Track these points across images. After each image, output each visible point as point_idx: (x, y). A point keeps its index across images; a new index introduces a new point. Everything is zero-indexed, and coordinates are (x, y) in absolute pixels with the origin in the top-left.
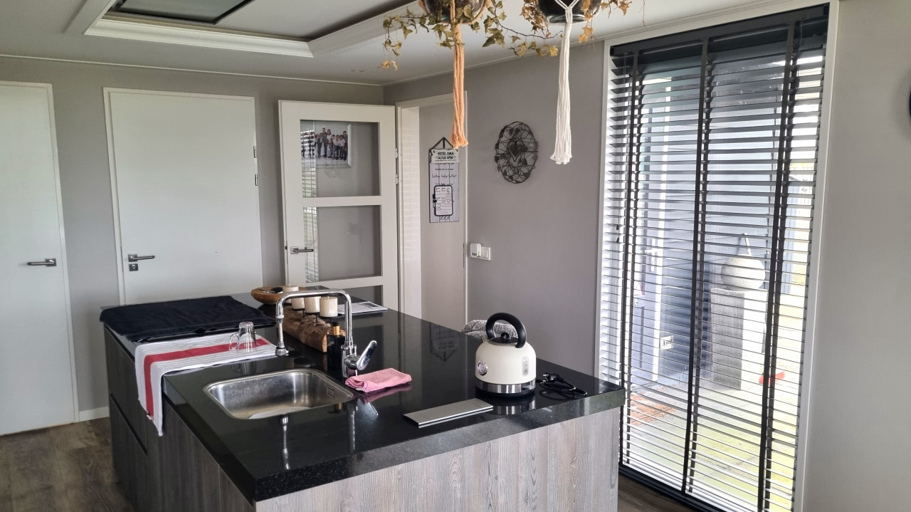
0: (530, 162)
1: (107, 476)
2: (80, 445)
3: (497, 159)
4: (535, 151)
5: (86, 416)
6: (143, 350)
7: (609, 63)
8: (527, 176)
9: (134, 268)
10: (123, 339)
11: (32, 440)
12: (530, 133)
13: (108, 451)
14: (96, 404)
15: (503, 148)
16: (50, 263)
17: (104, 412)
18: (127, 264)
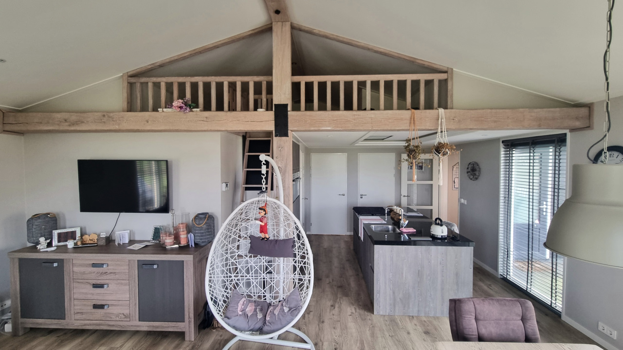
0: (477, 174)
1: (352, 248)
2: (347, 240)
3: (468, 172)
4: (480, 171)
5: (349, 233)
6: (361, 217)
7: (502, 145)
8: (477, 179)
9: (361, 198)
10: (356, 214)
11: (337, 237)
12: (478, 165)
13: (352, 242)
14: (351, 231)
15: (469, 170)
16: (343, 195)
17: (352, 233)
18: (360, 196)
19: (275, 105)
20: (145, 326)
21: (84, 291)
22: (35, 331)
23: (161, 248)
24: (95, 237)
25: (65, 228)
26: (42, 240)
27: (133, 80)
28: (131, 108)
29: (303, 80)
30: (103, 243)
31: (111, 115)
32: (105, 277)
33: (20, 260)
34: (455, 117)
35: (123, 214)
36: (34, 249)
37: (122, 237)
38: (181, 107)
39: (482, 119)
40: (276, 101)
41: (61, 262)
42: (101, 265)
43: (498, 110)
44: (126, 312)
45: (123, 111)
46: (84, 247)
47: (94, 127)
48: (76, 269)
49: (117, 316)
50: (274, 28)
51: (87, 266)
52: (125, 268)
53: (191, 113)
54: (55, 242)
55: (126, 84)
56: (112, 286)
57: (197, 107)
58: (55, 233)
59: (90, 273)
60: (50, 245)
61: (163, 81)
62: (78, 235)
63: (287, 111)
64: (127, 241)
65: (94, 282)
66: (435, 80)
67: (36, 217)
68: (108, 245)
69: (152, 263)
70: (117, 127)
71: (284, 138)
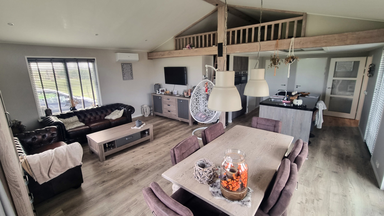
4: (374, 71)
9: (297, 87)
12: (374, 66)
16: (285, 85)
19: (218, 44)
20: (180, 119)
21: (166, 106)
22: (157, 116)
23: (184, 96)
24: (169, 92)
25: (162, 88)
26: (157, 91)
27: (176, 38)
28: (176, 49)
29: (231, 30)
30: (170, 93)
31: (171, 52)
32: (170, 103)
33: (153, 96)
34: (300, 42)
35: (176, 85)
36: (156, 93)
37: (175, 92)
38: (189, 48)
39: (318, 41)
40: (219, 41)
41: (161, 97)
42: (169, 99)
43: (329, 36)
44: (175, 114)
45: (174, 50)
46: (166, 94)
47: (167, 56)
48: (164, 100)
49: (173, 115)
50: (218, 10)
51: (166, 99)
52: (174, 101)
53: (192, 49)
54: (160, 93)
55: (174, 40)
56: (172, 106)
57: (194, 46)
58: (160, 89)
59: (167, 101)
60: (159, 93)
61: (184, 37)
62: (165, 90)
63: (222, 46)
64: (176, 94)
65: (168, 104)
66: (295, 21)
67: (156, 84)
68: (172, 94)
69: (181, 100)
70: (172, 56)
71: (221, 57)
